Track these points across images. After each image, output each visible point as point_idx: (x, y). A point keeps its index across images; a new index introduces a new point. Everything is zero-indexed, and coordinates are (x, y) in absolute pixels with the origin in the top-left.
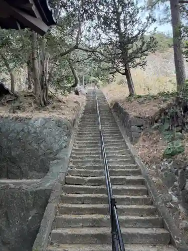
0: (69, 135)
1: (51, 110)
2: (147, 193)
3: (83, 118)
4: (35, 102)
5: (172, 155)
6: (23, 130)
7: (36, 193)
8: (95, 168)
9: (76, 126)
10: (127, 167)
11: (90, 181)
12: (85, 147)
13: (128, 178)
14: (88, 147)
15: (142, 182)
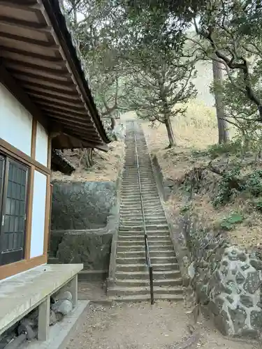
0: (116, 195)
1: (97, 171)
2: (169, 234)
3: (124, 174)
4: (82, 163)
5: (185, 210)
6: (80, 193)
7: (103, 236)
8: (137, 220)
9: (120, 185)
10: (159, 219)
11: (134, 228)
12: (129, 204)
13: (158, 226)
14: (132, 204)
15: (167, 228)
